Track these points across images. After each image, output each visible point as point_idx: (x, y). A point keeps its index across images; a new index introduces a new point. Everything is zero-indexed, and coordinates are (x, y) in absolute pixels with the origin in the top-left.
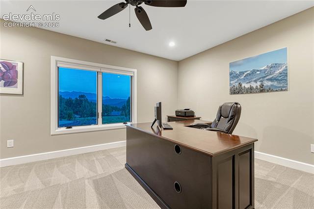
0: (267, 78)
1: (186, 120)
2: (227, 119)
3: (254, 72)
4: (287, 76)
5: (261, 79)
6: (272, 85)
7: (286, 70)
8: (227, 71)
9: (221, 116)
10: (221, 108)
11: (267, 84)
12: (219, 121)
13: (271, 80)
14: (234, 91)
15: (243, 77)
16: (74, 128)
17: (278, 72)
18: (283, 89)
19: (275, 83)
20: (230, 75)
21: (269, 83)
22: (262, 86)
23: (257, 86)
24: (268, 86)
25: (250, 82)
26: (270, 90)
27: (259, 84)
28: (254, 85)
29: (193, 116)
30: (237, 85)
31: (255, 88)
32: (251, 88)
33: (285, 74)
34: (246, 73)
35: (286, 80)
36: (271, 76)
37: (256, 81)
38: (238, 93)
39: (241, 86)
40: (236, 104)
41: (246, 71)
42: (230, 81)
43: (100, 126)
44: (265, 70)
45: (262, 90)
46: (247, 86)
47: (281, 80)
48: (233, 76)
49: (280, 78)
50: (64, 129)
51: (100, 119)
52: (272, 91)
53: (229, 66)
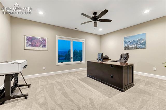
0: (139, 44)
1: (106, 60)
2: (124, 59)
3: (133, 41)
4: (145, 43)
5: (136, 44)
6: (140, 47)
7: (145, 41)
8: (123, 40)
9: (122, 58)
10: (121, 55)
11: (138, 46)
12: (121, 59)
13: (140, 44)
14: (126, 48)
15: (129, 43)
16: (63, 63)
17: (142, 42)
18: (144, 48)
19: (141, 46)
20: (124, 42)
21: (139, 46)
22: (136, 47)
23: (135, 47)
24: (139, 47)
25: (132, 45)
26: (139, 48)
27: (135, 46)
28: (133, 46)
29: (108, 59)
30: (127, 46)
31: (134, 47)
32: (132, 47)
33: (145, 42)
34: (130, 42)
35: (145, 45)
36: (140, 43)
37: (134, 45)
38: (127, 49)
39: (128, 46)
40: (127, 53)
41: (130, 41)
42: (124, 44)
43: (72, 62)
44: (138, 41)
45: (137, 48)
46: (131, 47)
47: (144, 45)
48: (125, 42)
49: (143, 44)
50: (60, 63)
51: (72, 60)
52: (140, 48)
53: (123, 38)
